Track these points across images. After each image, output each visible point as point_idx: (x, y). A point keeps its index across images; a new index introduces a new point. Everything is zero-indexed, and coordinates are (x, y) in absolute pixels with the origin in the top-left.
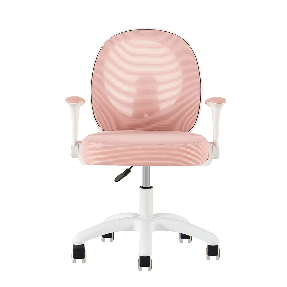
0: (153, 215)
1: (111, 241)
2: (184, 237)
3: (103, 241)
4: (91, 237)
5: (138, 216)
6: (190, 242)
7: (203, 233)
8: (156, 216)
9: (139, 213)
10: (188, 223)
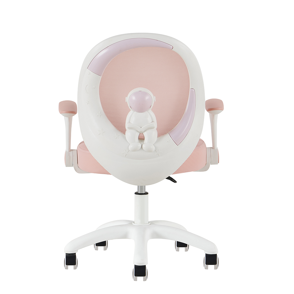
0: (149, 223)
1: (105, 249)
2: (180, 245)
3: (97, 249)
4: (84, 245)
5: (133, 224)
6: (186, 250)
7: (201, 241)
8: (152, 223)
9: (134, 220)
10: (186, 231)
